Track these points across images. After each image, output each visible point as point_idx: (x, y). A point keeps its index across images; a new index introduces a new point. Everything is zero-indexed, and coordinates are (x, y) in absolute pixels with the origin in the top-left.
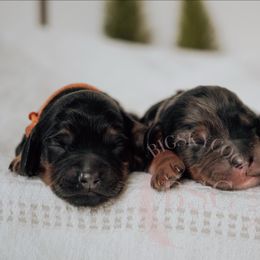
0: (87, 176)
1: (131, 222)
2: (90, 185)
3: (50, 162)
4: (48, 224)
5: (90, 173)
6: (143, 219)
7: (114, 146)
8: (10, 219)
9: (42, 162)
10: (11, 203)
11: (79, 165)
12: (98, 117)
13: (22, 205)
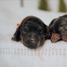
0: (33, 39)
1: (46, 53)
2: (34, 42)
3: (23, 36)
4: (23, 54)
5: (34, 38)
6: (50, 52)
7: (41, 31)
8: (12, 53)
9: (20, 37)
10: (12, 48)
11: (30, 36)
12: (36, 23)
13: (15, 49)
